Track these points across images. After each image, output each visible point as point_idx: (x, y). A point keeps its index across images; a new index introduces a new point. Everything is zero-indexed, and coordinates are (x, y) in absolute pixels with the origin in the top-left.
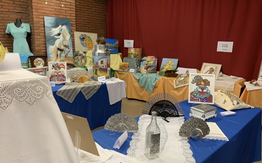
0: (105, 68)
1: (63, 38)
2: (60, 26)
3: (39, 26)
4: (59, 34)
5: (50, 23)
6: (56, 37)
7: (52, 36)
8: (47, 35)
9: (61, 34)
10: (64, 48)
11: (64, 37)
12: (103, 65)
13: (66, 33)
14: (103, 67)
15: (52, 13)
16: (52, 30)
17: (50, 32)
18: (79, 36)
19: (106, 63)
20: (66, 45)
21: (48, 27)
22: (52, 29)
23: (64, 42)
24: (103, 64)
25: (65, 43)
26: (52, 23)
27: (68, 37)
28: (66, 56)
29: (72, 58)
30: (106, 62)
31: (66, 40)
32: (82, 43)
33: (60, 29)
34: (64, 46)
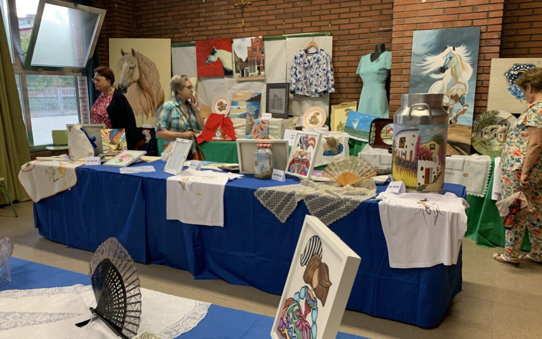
0: (408, 158)
1: (451, 77)
2: (450, 48)
3: (401, 53)
4: (443, 70)
5: (424, 45)
6: (434, 76)
7: (424, 75)
8: (414, 73)
9: (447, 68)
10: (450, 104)
11: (455, 76)
12: (404, 150)
13: (462, 64)
14: (403, 157)
15: (434, 21)
16: (426, 61)
17: (421, 66)
18: (507, 70)
19: (415, 145)
20: (457, 95)
21: (417, 55)
22: (427, 59)
23: (452, 88)
24: (403, 147)
25: (455, 90)
26: (428, 44)
27: (467, 73)
28: (453, 121)
29: (469, 128)
30: (415, 143)
31: (460, 83)
32: (513, 88)
33: (448, 57)
34: (452, 97)
